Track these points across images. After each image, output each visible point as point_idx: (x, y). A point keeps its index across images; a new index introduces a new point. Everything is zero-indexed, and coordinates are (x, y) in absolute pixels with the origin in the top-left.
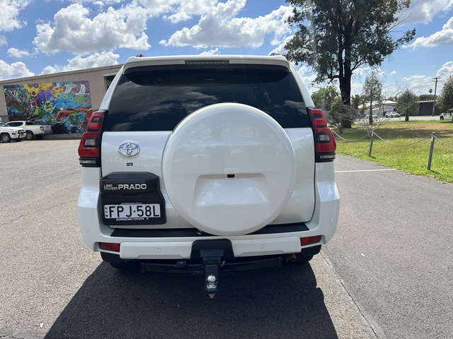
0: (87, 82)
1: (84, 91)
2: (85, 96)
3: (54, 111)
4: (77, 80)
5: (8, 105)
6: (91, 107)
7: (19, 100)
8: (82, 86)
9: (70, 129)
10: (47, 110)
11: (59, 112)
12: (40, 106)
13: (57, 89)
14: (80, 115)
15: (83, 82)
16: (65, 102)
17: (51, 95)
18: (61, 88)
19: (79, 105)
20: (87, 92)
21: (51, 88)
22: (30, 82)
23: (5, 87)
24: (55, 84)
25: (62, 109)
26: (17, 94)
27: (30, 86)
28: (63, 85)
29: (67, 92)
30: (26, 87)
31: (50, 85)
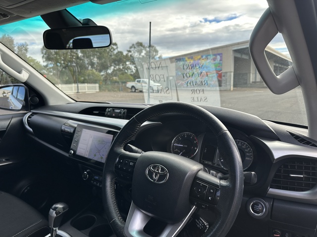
0: (222, 54)
1: (219, 60)
2: (219, 63)
4: (216, 53)
5: (176, 70)
6: (221, 70)
8: (218, 57)
10: (196, 73)
11: (202, 73)
12: (192, 70)
13: (203, 59)
14: (214, 76)
15: (219, 54)
16: (207, 68)
20: (221, 60)
22: (189, 56)
23: (176, 59)
24: (202, 57)
27: (189, 58)
28: (207, 57)
31: (199, 57)
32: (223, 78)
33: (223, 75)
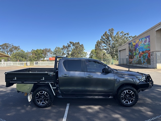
0: (149, 36)
1: (148, 42)
2: (148, 44)
3: (139, 53)
4: (146, 36)
5: (129, 51)
6: (150, 50)
7: (131, 49)
8: (148, 39)
9: (142, 62)
10: (137, 53)
11: (140, 53)
12: (135, 51)
13: (140, 42)
14: (146, 55)
16: (142, 49)
17: (138, 46)
18: (141, 41)
19: (146, 49)
21: (138, 42)
22: (134, 41)
23: (129, 44)
25: (141, 52)
26: (131, 46)
28: (142, 40)
29: (142, 43)
30: (133, 43)
31: (138, 40)
32: (151, 57)
33: (151, 54)
